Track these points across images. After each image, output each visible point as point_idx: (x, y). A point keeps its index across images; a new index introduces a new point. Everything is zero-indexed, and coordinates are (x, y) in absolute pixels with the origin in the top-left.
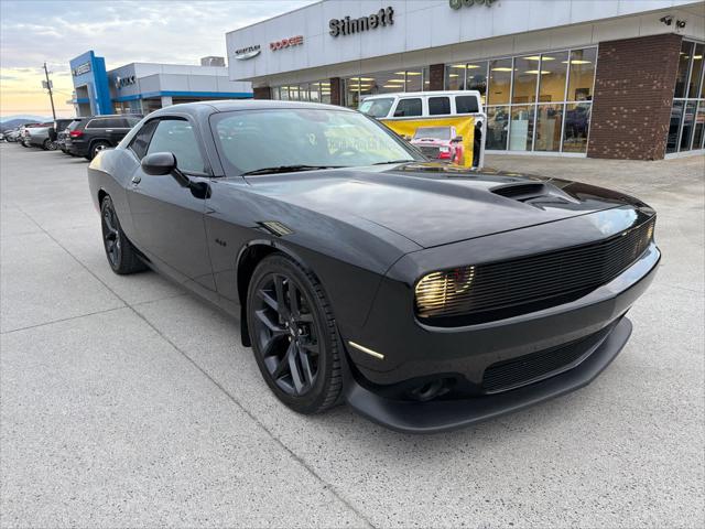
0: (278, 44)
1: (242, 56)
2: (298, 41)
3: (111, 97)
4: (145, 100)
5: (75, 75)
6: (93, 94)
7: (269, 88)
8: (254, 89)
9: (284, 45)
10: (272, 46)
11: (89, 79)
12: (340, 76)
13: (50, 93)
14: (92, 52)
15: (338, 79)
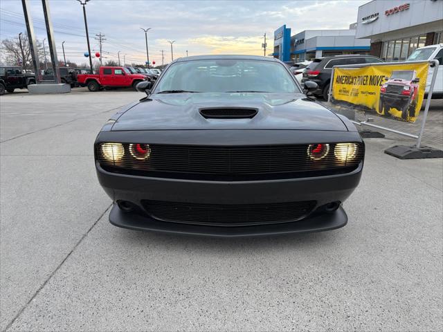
0: (391, 11)
1: (366, 21)
2: (406, 7)
3: (291, 51)
4: (307, 53)
5: (275, 40)
6: (281, 50)
7: (381, 42)
8: (372, 44)
9: (396, 11)
10: (387, 12)
11: (281, 41)
12: (435, 31)
13: (265, 50)
14: (285, 26)
15: (434, 33)
